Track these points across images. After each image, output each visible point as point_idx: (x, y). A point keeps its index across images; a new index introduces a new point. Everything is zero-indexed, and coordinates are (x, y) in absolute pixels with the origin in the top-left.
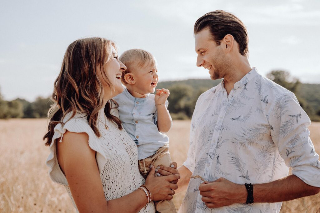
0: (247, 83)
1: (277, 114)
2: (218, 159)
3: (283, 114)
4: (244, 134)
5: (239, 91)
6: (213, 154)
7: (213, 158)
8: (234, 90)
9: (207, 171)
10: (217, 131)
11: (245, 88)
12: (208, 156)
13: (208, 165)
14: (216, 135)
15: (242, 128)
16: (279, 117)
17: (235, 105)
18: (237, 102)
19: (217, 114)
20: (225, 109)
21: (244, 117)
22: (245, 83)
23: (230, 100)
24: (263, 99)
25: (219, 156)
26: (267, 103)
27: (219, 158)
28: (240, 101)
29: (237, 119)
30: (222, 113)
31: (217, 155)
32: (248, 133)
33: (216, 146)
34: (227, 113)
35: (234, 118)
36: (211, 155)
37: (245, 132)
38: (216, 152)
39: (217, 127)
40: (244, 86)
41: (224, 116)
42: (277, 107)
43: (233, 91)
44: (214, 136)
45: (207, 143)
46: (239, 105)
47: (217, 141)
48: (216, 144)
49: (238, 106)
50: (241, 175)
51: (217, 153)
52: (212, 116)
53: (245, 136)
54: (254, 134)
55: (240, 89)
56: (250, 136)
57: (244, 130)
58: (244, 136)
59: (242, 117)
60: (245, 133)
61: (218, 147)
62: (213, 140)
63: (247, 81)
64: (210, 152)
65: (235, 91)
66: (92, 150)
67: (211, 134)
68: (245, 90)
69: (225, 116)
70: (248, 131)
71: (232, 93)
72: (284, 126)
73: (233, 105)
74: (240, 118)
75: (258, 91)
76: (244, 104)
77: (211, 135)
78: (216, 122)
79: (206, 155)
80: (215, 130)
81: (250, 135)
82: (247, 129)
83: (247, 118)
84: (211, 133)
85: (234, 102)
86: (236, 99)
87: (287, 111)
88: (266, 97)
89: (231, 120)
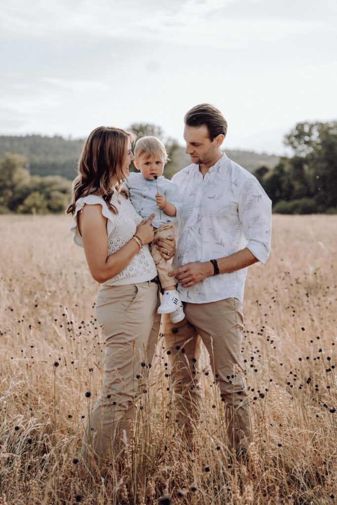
3: (248, 194)
5: (213, 174)
6: (194, 227)
7: (194, 230)
8: (209, 173)
9: (189, 241)
10: (197, 208)
11: (218, 171)
12: (190, 229)
13: (190, 236)
14: (196, 211)
15: (217, 205)
16: (245, 197)
17: (210, 186)
18: (212, 183)
19: (194, 194)
20: (202, 189)
22: (218, 167)
23: (205, 181)
24: (233, 181)
26: (236, 185)
27: (200, 230)
28: (214, 182)
29: (213, 198)
30: (199, 193)
31: (198, 228)
33: (196, 221)
34: (204, 193)
35: (210, 197)
36: (192, 228)
37: (220, 208)
38: (197, 226)
39: (197, 205)
42: (244, 189)
44: (194, 212)
46: (214, 185)
47: (197, 217)
48: (197, 219)
49: (213, 187)
50: (216, 242)
52: (190, 195)
53: (220, 212)
55: (214, 172)
59: (217, 196)
61: (199, 221)
62: (193, 215)
64: (191, 225)
66: (104, 217)
67: (191, 211)
69: (203, 195)
70: (222, 207)
71: (207, 174)
72: (249, 203)
73: (208, 186)
74: (215, 196)
75: (229, 175)
76: (217, 185)
78: (194, 201)
80: (194, 208)
83: (221, 196)
85: (209, 183)
86: (211, 181)
87: (251, 192)
88: (236, 181)
89: (208, 199)
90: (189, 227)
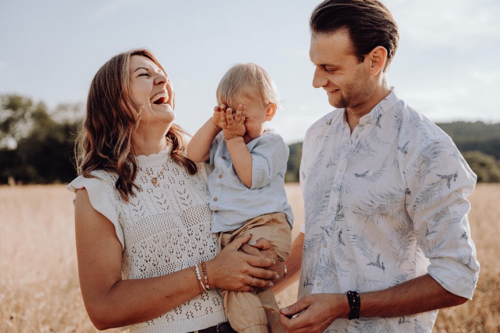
0: (381, 116)
1: (419, 172)
2: (339, 236)
3: (428, 172)
4: (373, 202)
5: (367, 129)
6: (331, 229)
7: (331, 234)
8: (361, 126)
9: (323, 255)
10: (336, 192)
11: (378, 123)
12: (324, 232)
13: (325, 246)
14: (334, 199)
15: (370, 192)
16: (423, 176)
17: (362, 152)
18: (365, 147)
19: (334, 164)
20: (346, 157)
21: (373, 174)
22: (378, 116)
23: (353, 142)
24: (402, 145)
25: (341, 232)
26: (406, 153)
27: (342, 236)
28: (368, 145)
29: (363, 175)
30: (341, 163)
31: (339, 230)
32: (377, 201)
33: (335, 216)
34: (349, 165)
35: (359, 174)
36: (329, 230)
37: (374, 198)
38: (336, 226)
39: (335, 185)
40: (376, 120)
41: (345, 169)
42: (421, 161)
43: (359, 128)
44: (331, 199)
45: (322, 210)
46: (367, 151)
47: (336, 208)
48: (335, 213)
49: (366, 154)
50: (369, 262)
51: (338, 227)
52: (328, 166)
53: (373, 205)
54: (388, 202)
55: (369, 125)
56: (381, 205)
57: (372, 196)
58: (371, 204)
59: (370, 173)
60: (373, 200)
61: (340, 216)
62: (330, 205)
63: (382, 113)
64: (326, 225)
65: (361, 128)
67: (327, 196)
68: (378, 128)
69: (347, 168)
70: (378, 197)
71: (356, 129)
72: (428, 190)
73: (358, 152)
74: (368, 174)
75: (396, 131)
76: (374, 151)
77: (327, 198)
78: (333, 178)
79: (321, 229)
80: (332, 191)
81: (382, 203)
82: (377, 194)
83: (378, 175)
84: (327, 194)
86: (362, 142)
87: (435, 168)
88: (406, 144)
89: (354, 177)
90: (323, 228)
